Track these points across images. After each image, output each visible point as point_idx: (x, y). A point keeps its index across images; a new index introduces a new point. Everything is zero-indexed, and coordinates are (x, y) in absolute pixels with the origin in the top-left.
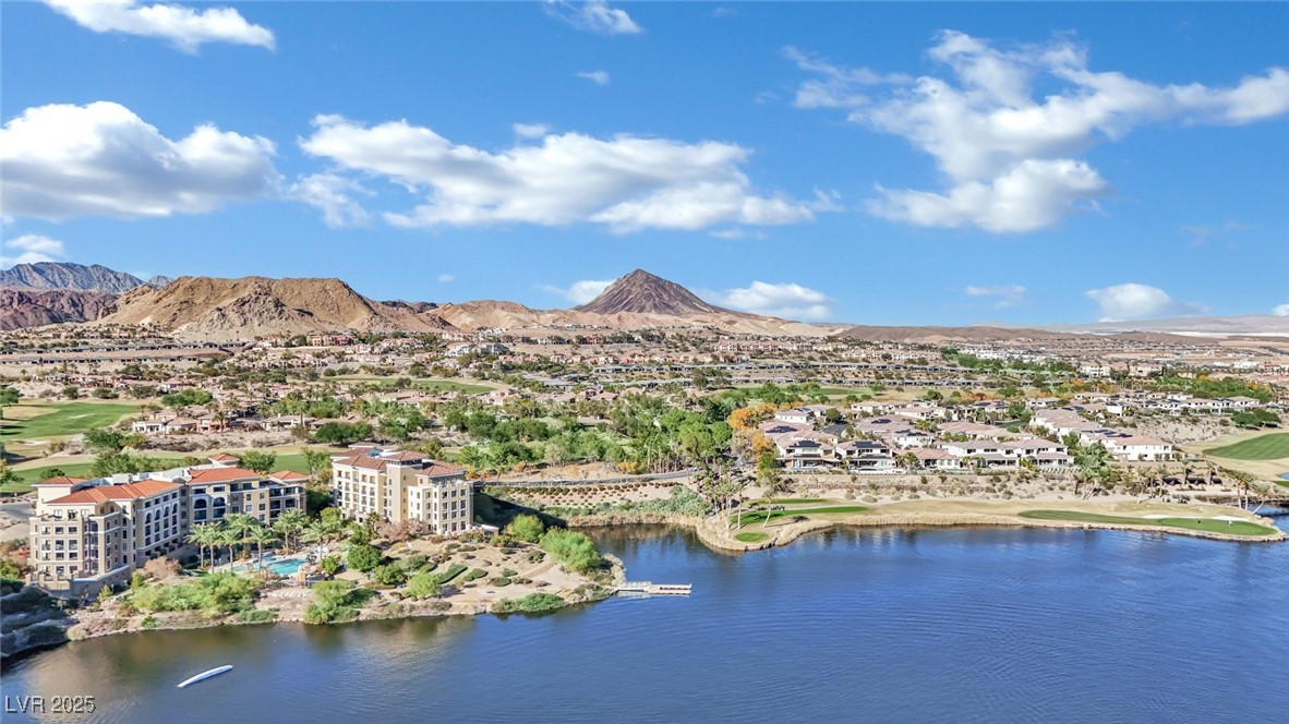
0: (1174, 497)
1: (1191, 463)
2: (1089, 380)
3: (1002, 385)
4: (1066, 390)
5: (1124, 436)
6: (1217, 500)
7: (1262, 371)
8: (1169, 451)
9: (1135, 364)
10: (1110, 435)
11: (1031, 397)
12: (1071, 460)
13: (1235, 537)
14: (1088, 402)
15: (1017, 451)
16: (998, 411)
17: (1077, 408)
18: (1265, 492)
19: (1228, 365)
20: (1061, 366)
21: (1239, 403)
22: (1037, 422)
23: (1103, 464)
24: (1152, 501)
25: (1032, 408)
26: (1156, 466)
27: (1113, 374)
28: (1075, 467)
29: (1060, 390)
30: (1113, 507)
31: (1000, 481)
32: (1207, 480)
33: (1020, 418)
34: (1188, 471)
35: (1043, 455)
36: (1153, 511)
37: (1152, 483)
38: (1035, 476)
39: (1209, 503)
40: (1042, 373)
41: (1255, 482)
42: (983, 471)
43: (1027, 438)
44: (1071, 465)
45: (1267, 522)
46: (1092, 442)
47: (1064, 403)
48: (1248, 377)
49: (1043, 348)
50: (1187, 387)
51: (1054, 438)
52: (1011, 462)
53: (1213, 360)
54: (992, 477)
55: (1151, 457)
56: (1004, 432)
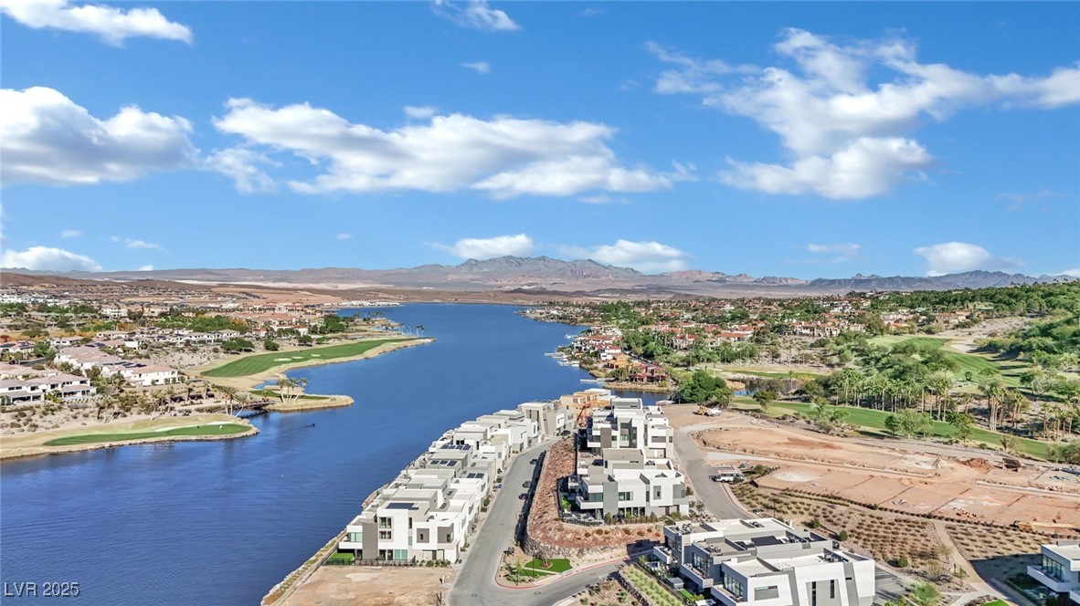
0: (180, 412)
1: (192, 383)
2: (109, 320)
3: (26, 327)
4: (89, 329)
5: (139, 366)
6: (211, 410)
7: (241, 310)
8: (176, 375)
9: (148, 306)
10: (127, 366)
11: (55, 337)
12: (93, 390)
13: (223, 436)
14: (109, 339)
15: (41, 387)
16: (23, 351)
17: (99, 345)
18: (243, 400)
19: (218, 306)
20: (84, 308)
21: (227, 335)
22: (62, 359)
23: (122, 391)
24: (163, 417)
25: (57, 347)
26: (165, 389)
27: (130, 315)
28: (98, 396)
29: (83, 330)
30: (130, 426)
31: (25, 415)
32: (204, 395)
33: (44, 356)
34: (190, 390)
35: (68, 388)
36: (163, 424)
37: (163, 403)
38: (60, 408)
39: (205, 413)
40: (66, 315)
41: (237, 393)
42: (8, 408)
43: (51, 374)
44: (93, 395)
45: (245, 422)
46: (113, 373)
47: (86, 341)
48: (232, 315)
49: (67, 293)
50: (189, 324)
51: (78, 373)
52: (36, 398)
53: (207, 302)
54: (16, 413)
55: (161, 382)
56: (29, 370)
